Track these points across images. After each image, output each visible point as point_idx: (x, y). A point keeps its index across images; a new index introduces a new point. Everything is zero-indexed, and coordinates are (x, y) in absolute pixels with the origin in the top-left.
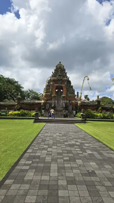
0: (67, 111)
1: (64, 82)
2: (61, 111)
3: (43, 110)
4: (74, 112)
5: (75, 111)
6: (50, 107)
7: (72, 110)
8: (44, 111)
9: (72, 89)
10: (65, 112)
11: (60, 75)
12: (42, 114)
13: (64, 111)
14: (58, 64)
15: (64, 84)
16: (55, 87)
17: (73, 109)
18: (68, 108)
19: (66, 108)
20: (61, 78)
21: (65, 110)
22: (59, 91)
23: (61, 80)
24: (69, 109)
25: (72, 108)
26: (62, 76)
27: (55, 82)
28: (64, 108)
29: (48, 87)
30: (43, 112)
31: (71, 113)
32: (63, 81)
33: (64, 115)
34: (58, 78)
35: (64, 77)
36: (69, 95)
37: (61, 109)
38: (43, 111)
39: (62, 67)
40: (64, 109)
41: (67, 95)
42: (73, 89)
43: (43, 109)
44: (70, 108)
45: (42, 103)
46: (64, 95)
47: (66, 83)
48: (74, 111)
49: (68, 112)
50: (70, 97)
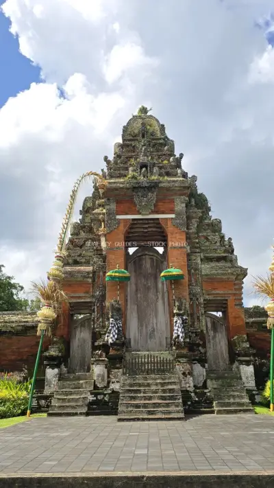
0: (199, 369)
1: (172, 201)
2: (163, 368)
3: (53, 367)
4: (248, 371)
5: (251, 369)
6: (94, 348)
7: (232, 360)
8: (61, 377)
9: (217, 238)
10: (191, 374)
11: (143, 166)
12: (47, 391)
13: (179, 368)
14: (135, 118)
15: (172, 211)
16: (122, 229)
17: (233, 356)
18: (204, 346)
19: (193, 349)
20: (154, 178)
21: (191, 361)
22: (145, 250)
23: (153, 186)
24: (210, 352)
25: (231, 346)
26: (155, 170)
27: (118, 202)
28: (179, 346)
29: (83, 234)
30: (54, 381)
31: (229, 379)
32: (161, 196)
33: (185, 394)
34: (134, 177)
35: (168, 174)
36: (206, 268)
37: (166, 355)
38: (51, 373)
39: (157, 128)
40: (179, 356)
41: (191, 268)
42: (222, 237)
43: (55, 362)
44: (218, 345)
45: (41, 326)
46: (175, 271)
47: (180, 206)
48: (248, 363)
49: (209, 372)
50: (211, 279)
